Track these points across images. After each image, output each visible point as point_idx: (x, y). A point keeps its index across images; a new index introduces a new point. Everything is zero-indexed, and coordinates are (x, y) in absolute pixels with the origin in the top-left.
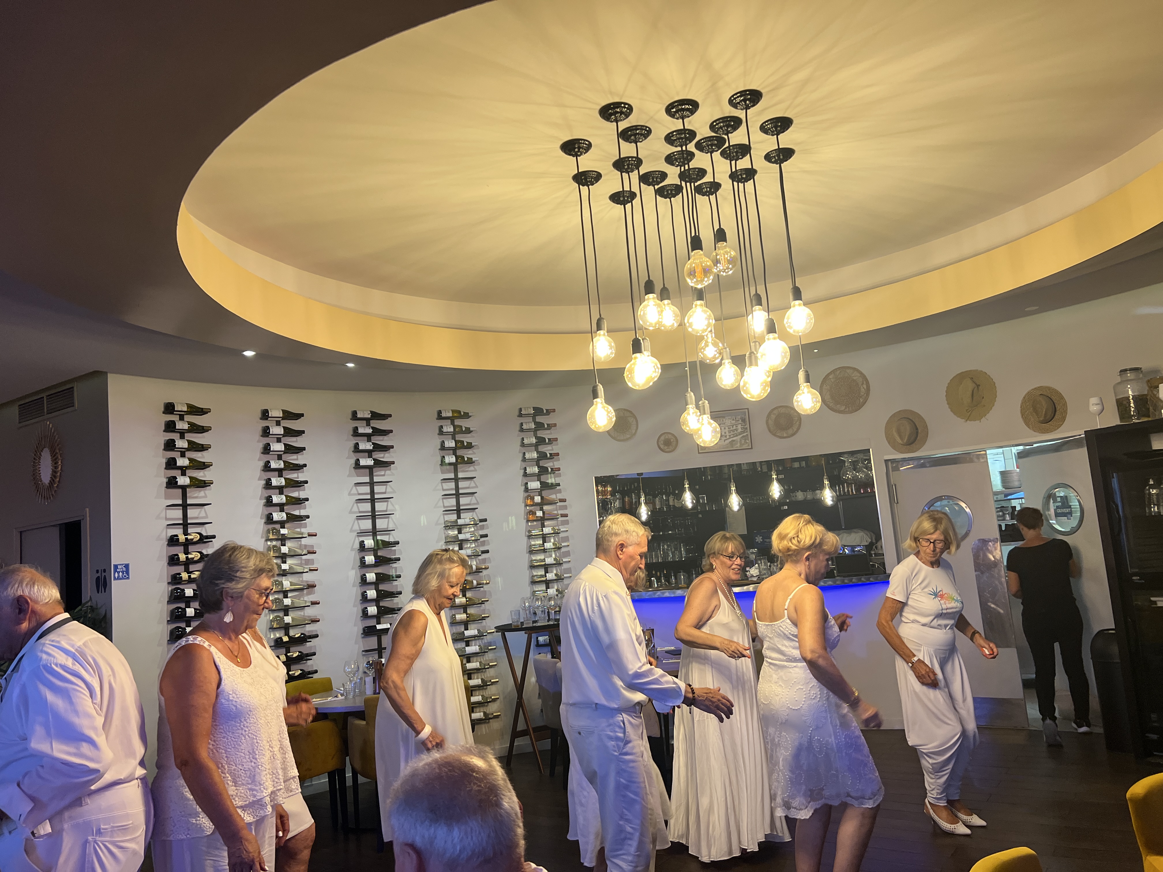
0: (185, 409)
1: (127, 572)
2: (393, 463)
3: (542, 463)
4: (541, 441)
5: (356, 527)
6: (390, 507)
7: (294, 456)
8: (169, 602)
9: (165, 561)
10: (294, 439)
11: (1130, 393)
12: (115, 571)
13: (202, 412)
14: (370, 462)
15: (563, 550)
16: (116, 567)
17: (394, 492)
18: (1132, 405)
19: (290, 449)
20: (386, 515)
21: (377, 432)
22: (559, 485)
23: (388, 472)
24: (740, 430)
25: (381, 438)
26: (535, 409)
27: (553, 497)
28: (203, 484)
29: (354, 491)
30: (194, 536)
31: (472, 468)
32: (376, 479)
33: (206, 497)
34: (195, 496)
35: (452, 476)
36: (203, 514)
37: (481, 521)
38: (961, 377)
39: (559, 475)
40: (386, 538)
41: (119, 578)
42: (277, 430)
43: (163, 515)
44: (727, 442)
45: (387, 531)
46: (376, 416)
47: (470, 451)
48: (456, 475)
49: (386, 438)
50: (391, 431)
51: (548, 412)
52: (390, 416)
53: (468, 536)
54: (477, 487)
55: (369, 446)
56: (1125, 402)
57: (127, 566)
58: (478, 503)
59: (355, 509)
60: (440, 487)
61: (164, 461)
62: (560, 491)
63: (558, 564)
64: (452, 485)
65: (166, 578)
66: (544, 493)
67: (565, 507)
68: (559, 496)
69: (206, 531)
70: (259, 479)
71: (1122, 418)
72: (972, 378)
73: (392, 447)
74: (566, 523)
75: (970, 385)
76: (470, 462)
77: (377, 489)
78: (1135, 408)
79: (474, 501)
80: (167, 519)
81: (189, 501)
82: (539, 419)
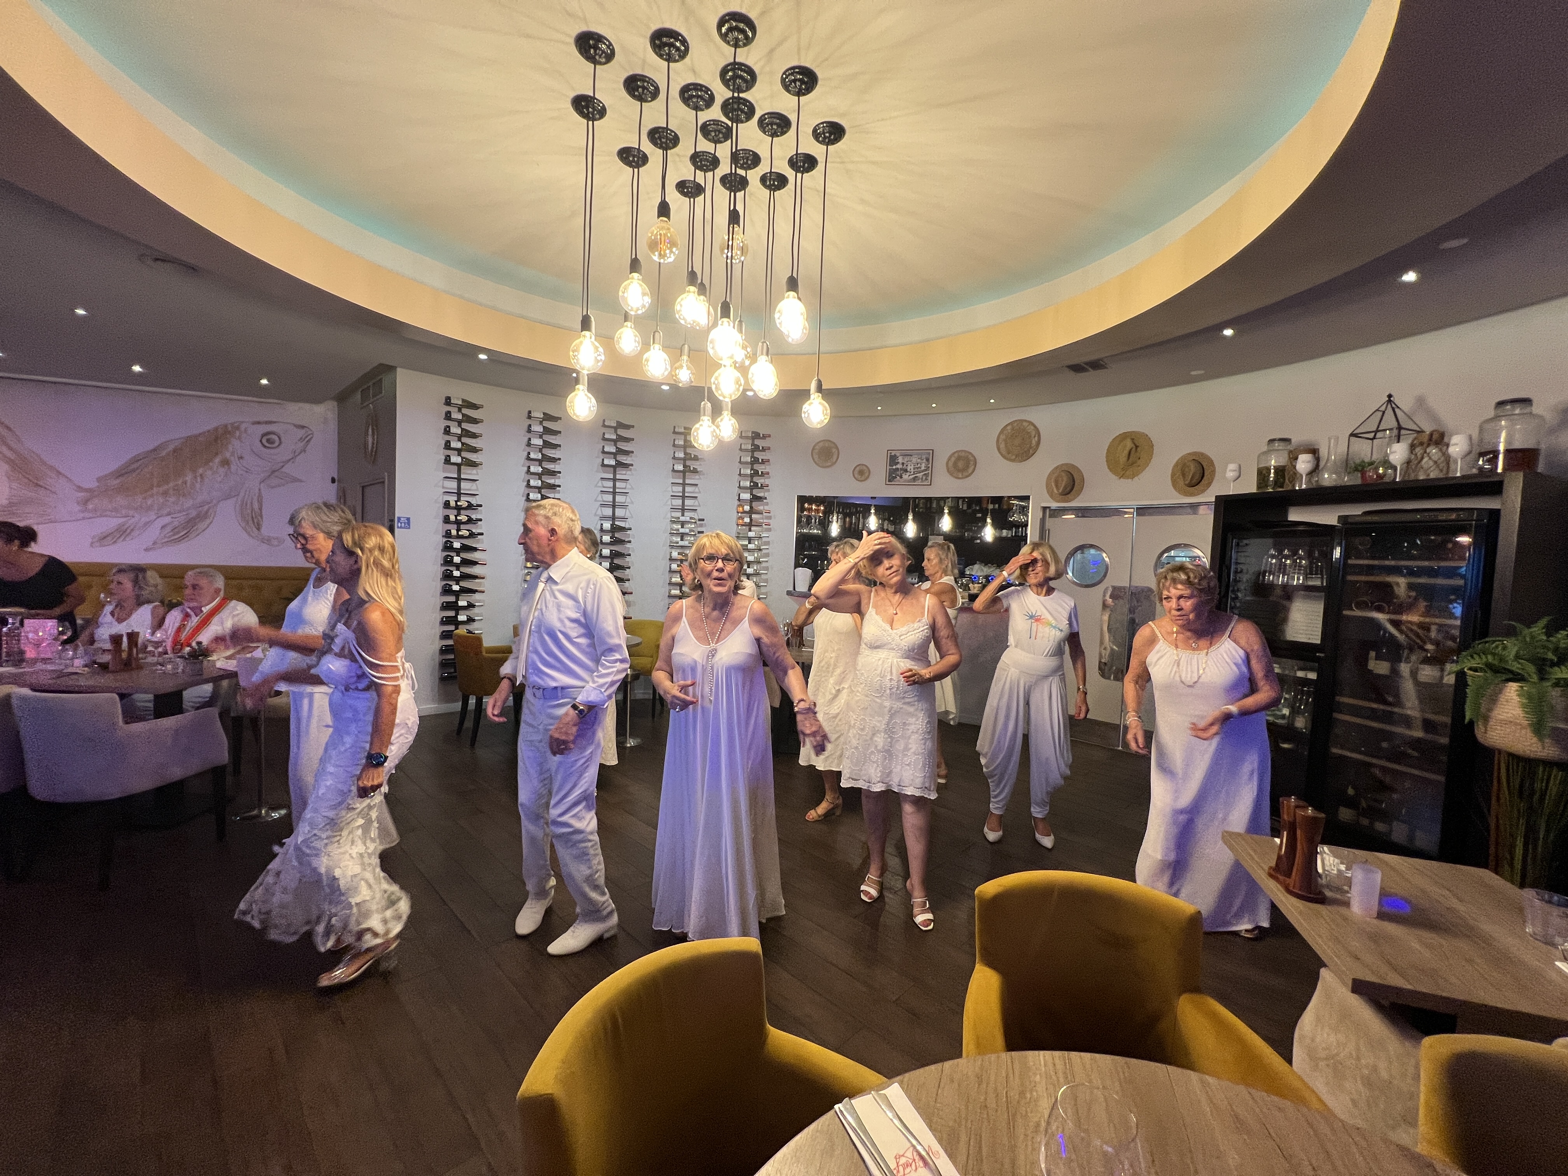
0: (460, 403)
1: (409, 523)
2: (632, 465)
3: (755, 479)
4: (755, 461)
5: (599, 513)
6: (628, 500)
7: (553, 451)
8: (442, 551)
9: (441, 519)
10: (554, 437)
11: (1273, 462)
12: (399, 521)
13: (475, 407)
14: (613, 462)
15: (764, 551)
16: (399, 518)
17: (632, 488)
18: (1272, 475)
19: (547, 444)
20: (624, 506)
21: (621, 438)
22: (766, 498)
23: (629, 472)
24: (923, 468)
25: (625, 444)
26: (753, 432)
27: (761, 508)
28: (473, 464)
29: (600, 484)
30: (463, 503)
31: (697, 477)
32: (618, 477)
33: (477, 474)
34: (466, 473)
35: (681, 481)
36: (474, 487)
37: (700, 520)
38: (1124, 437)
39: (768, 490)
40: (622, 524)
41: (401, 527)
42: (538, 428)
43: (441, 484)
44: (911, 477)
45: (624, 519)
46: (620, 425)
47: (698, 463)
48: (684, 481)
49: (629, 444)
50: (633, 440)
51: (764, 437)
52: (633, 427)
53: (687, 531)
54: (700, 492)
55: (613, 450)
56: (1264, 472)
57: (408, 519)
58: (699, 506)
59: (600, 498)
60: (670, 489)
61: (444, 442)
62: (767, 504)
63: (759, 562)
64: (680, 489)
65: (441, 532)
66: (754, 504)
67: (770, 518)
68: (766, 508)
69: (474, 501)
70: (523, 466)
71: (1259, 488)
72: (1133, 439)
73: (632, 452)
74: (769, 530)
75: (1129, 444)
76: (695, 471)
77: (618, 484)
78: (1274, 478)
79: (697, 503)
80: (443, 487)
81: (462, 476)
82: (757, 442)
